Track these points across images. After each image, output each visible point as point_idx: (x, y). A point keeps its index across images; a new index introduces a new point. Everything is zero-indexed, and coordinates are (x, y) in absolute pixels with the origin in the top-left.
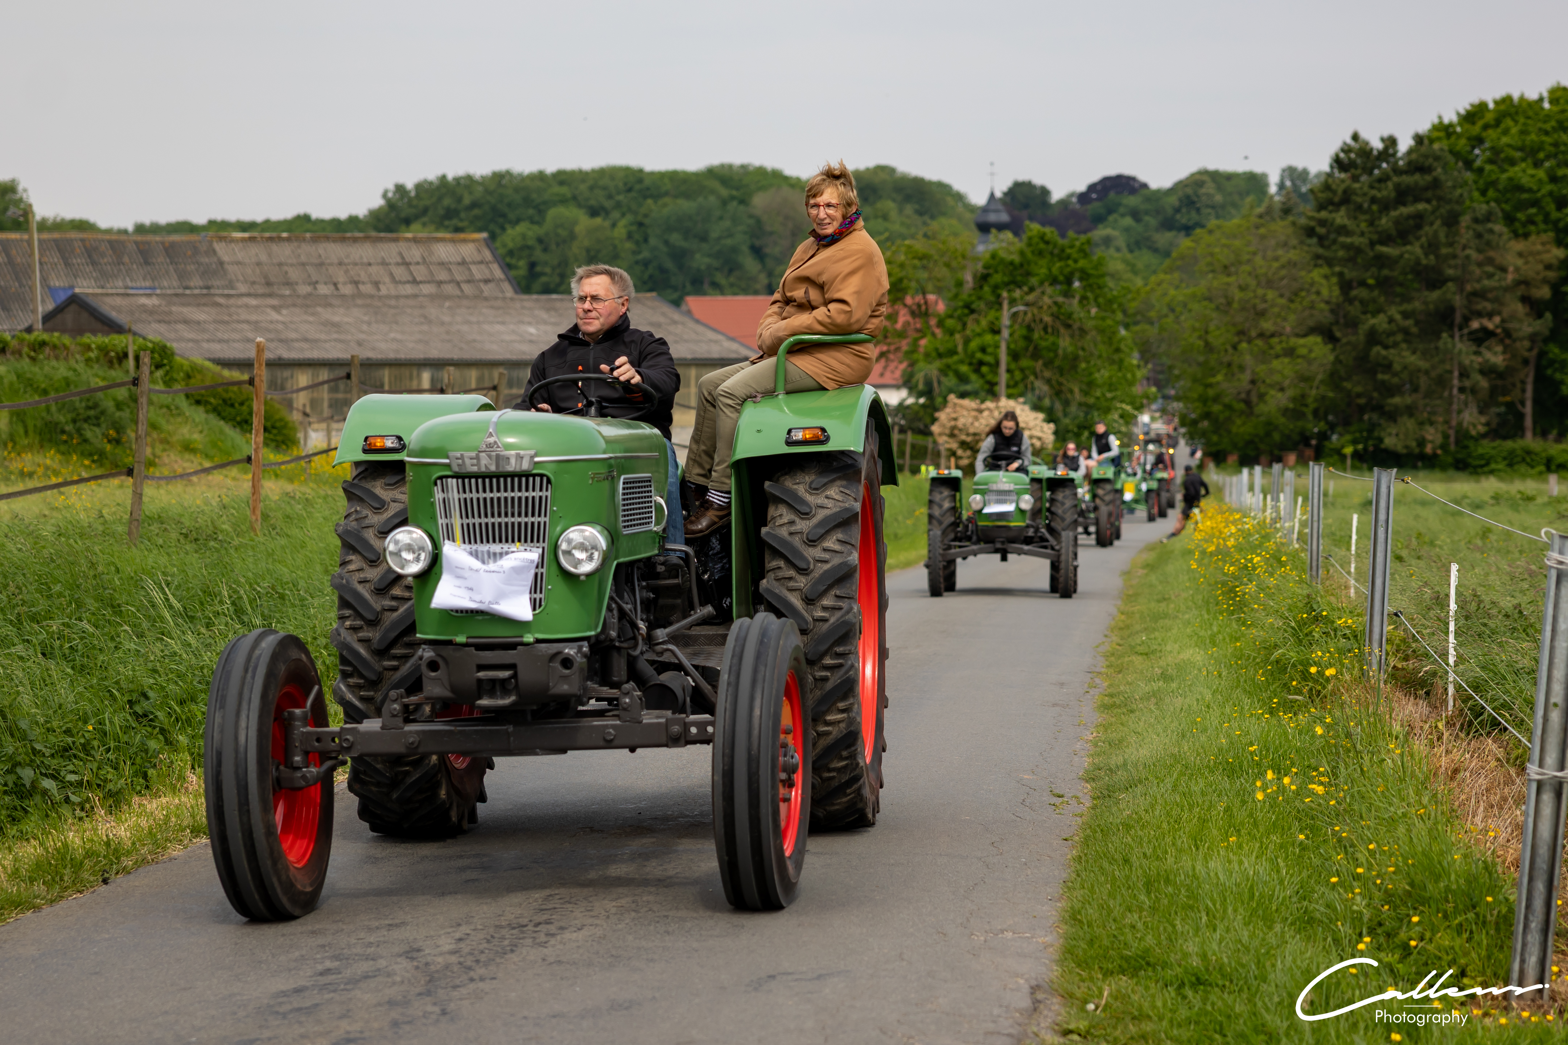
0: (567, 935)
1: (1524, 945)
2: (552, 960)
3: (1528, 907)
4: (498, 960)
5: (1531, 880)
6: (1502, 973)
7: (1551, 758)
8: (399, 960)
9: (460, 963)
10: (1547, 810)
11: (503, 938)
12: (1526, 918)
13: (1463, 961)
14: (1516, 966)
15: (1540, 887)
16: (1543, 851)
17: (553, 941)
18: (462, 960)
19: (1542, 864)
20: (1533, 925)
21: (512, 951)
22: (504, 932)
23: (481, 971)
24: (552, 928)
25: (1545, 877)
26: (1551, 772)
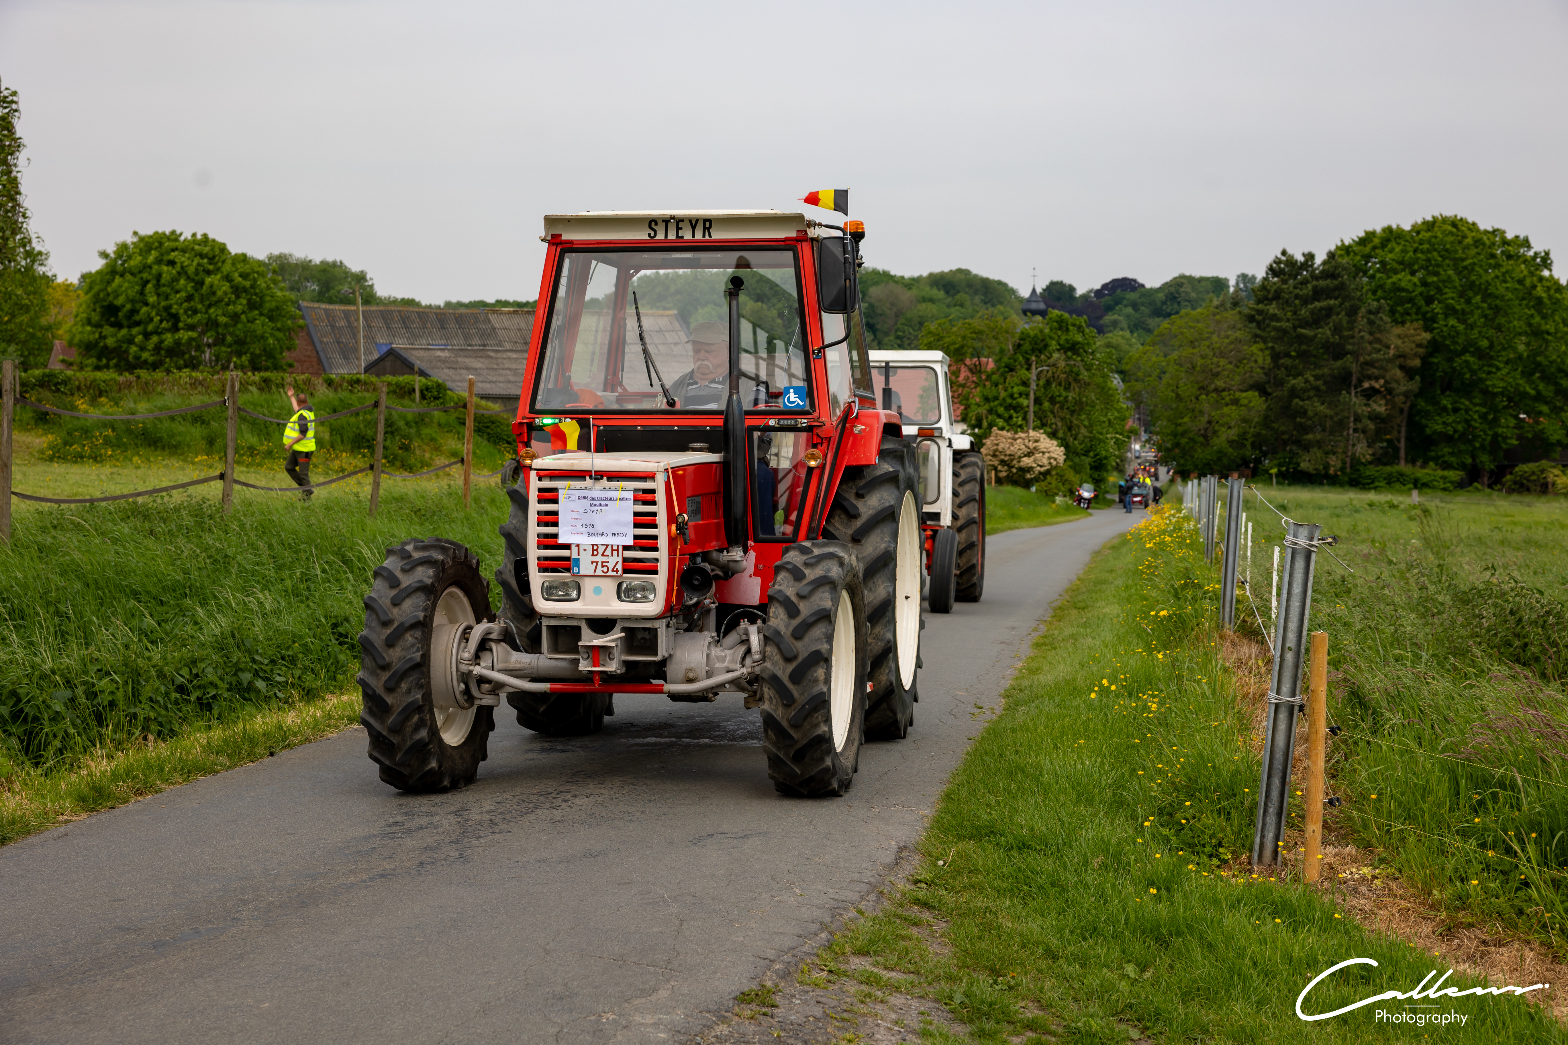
1: (1264, 824)
3: (1267, 796)
5: (1269, 776)
6: (1248, 845)
7: (1286, 688)
8: (450, 817)
9: (491, 820)
10: (1282, 726)
11: (530, 802)
12: (1266, 804)
13: (1221, 835)
14: (1258, 840)
15: (1276, 782)
16: (1279, 755)
18: (494, 817)
19: (1278, 765)
20: (1271, 810)
22: (533, 798)
23: (503, 826)
25: (1280, 775)
26: (1285, 698)
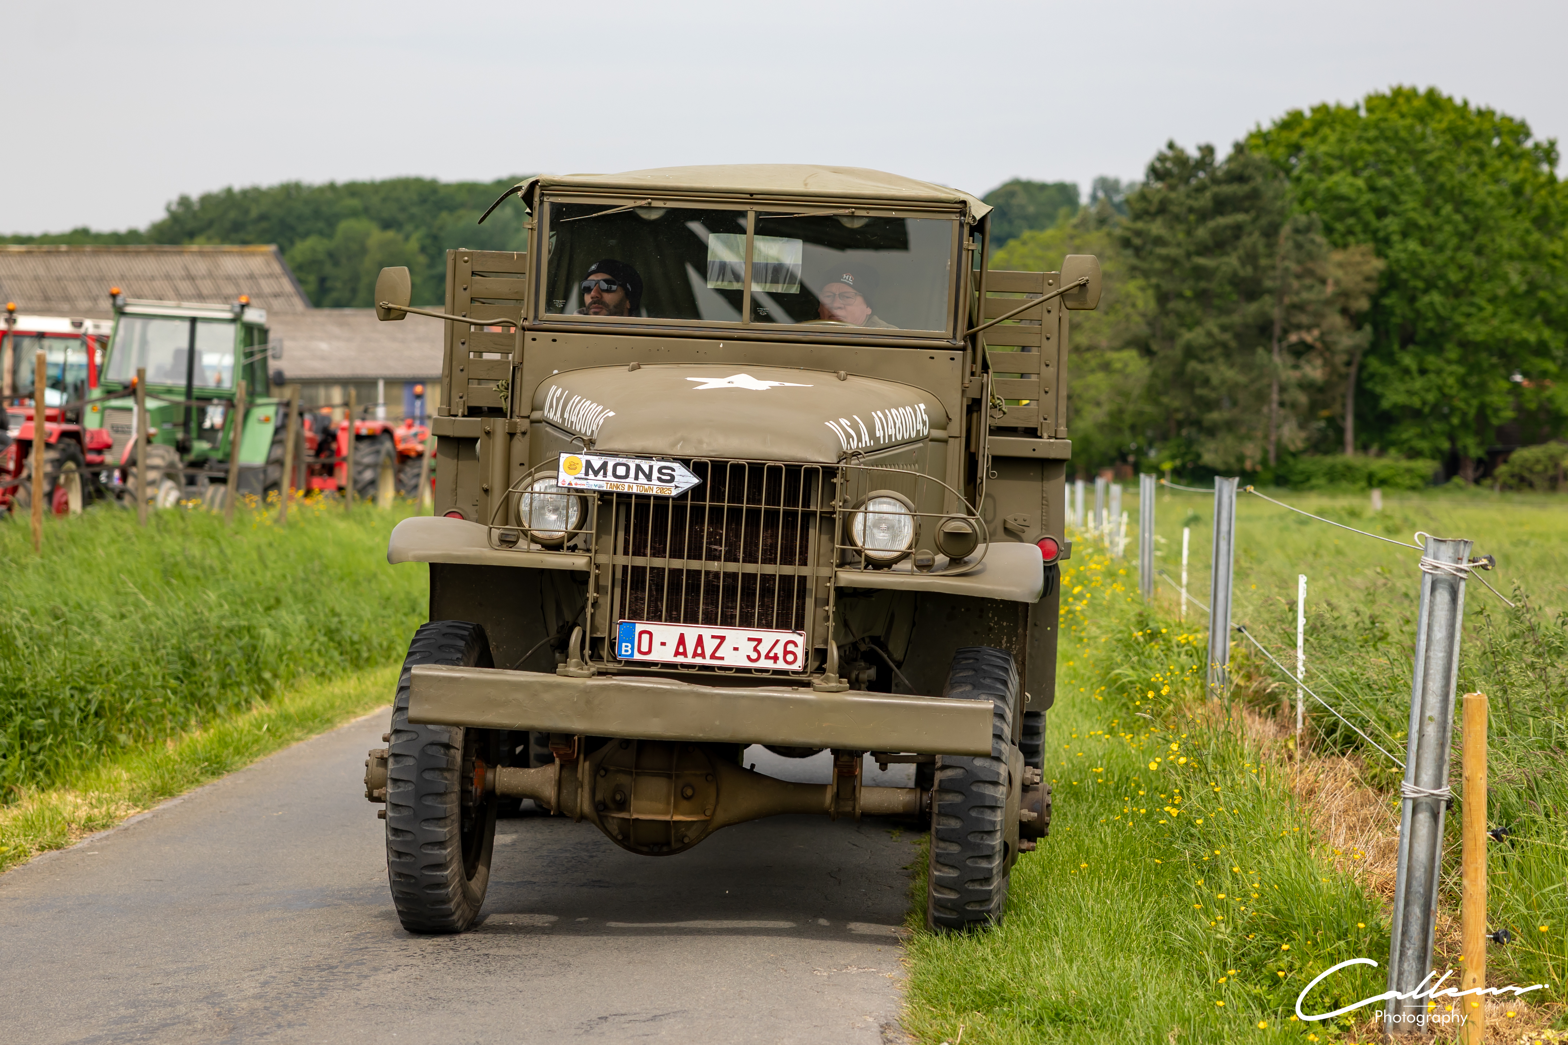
0: (381, 976)
1: (1401, 974)
2: (366, 1003)
3: (1404, 933)
4: (307, 1004)
5: (1407, 904)
7: (1427, 776)
8: (199, 1006)
9: (266, 1008)
10: (1423, 830)
11: (311, 980)
12: (1402, 945)
13: (1336, 992)
15: (1417, 911)
16: (1420, 873)
17: (365, 984)
18: (268, 1004)
19: (1418, 888)
20: (1410, 952)
21: (322, 995)
22: (312, 974)
23: (291, 1017)
24: (365, 970)
25: (1422, 901)
26: (1426, 788)
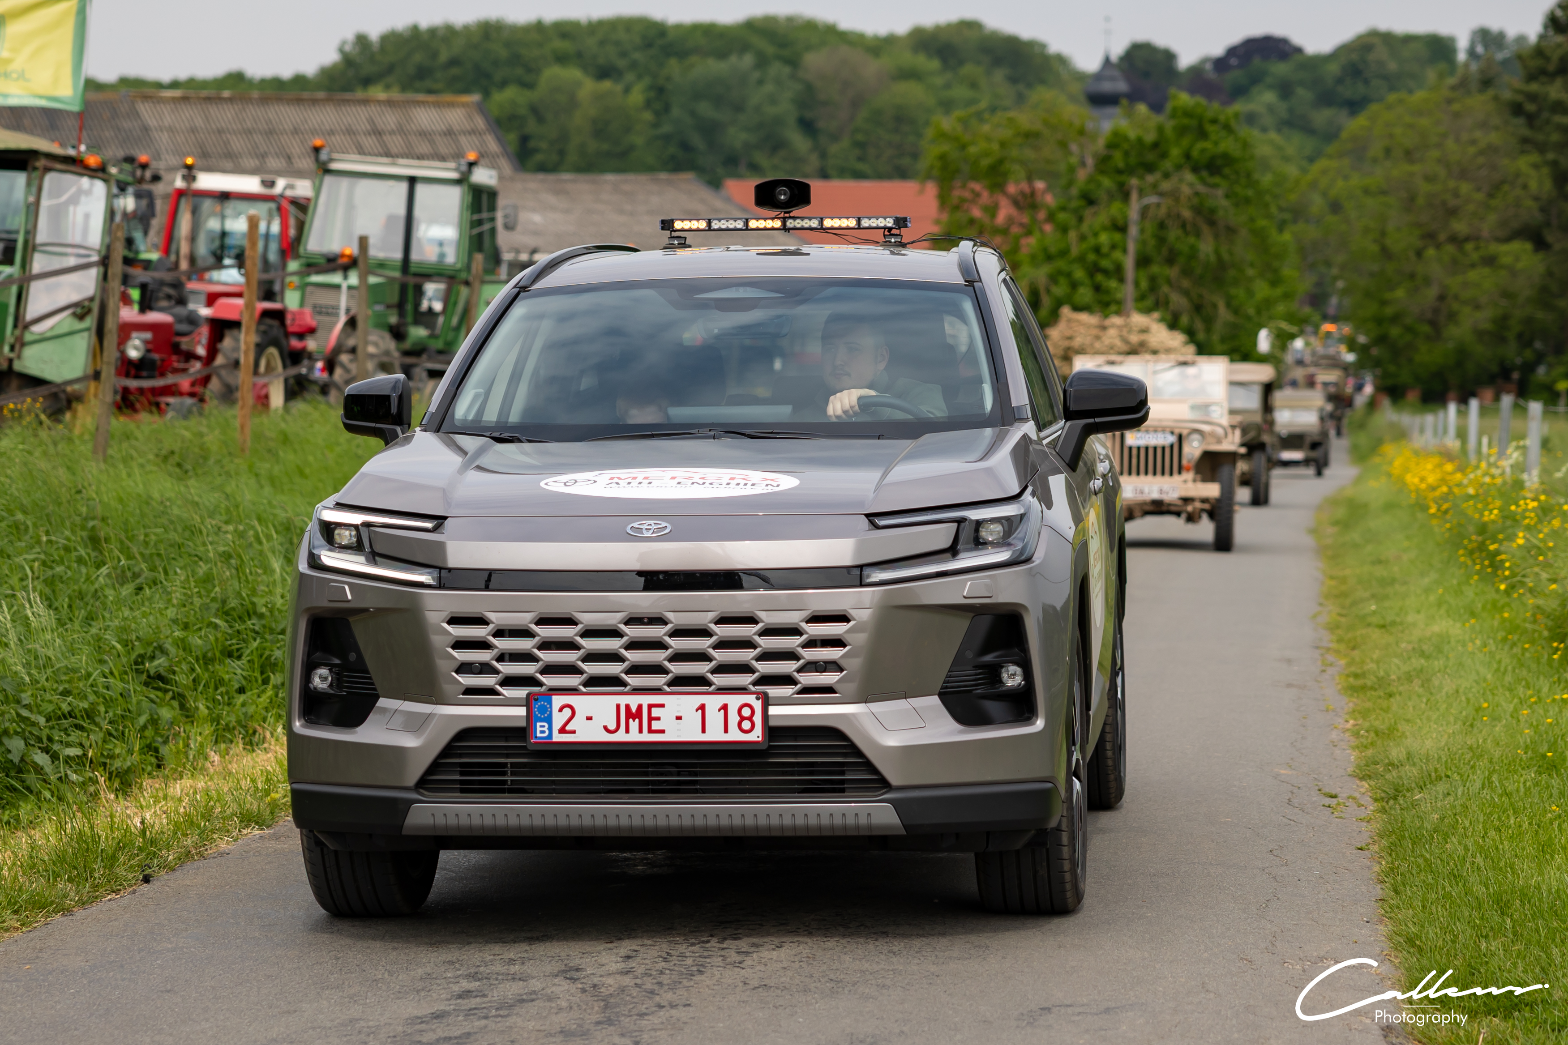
0: (764, 954)
4: (685, 982)
8: (556, 981)
9: (637, 986)
17: (749, 962)
18: (638, 981)
21: (700, 972)
23: (669, 996)
24: (743, 946)
